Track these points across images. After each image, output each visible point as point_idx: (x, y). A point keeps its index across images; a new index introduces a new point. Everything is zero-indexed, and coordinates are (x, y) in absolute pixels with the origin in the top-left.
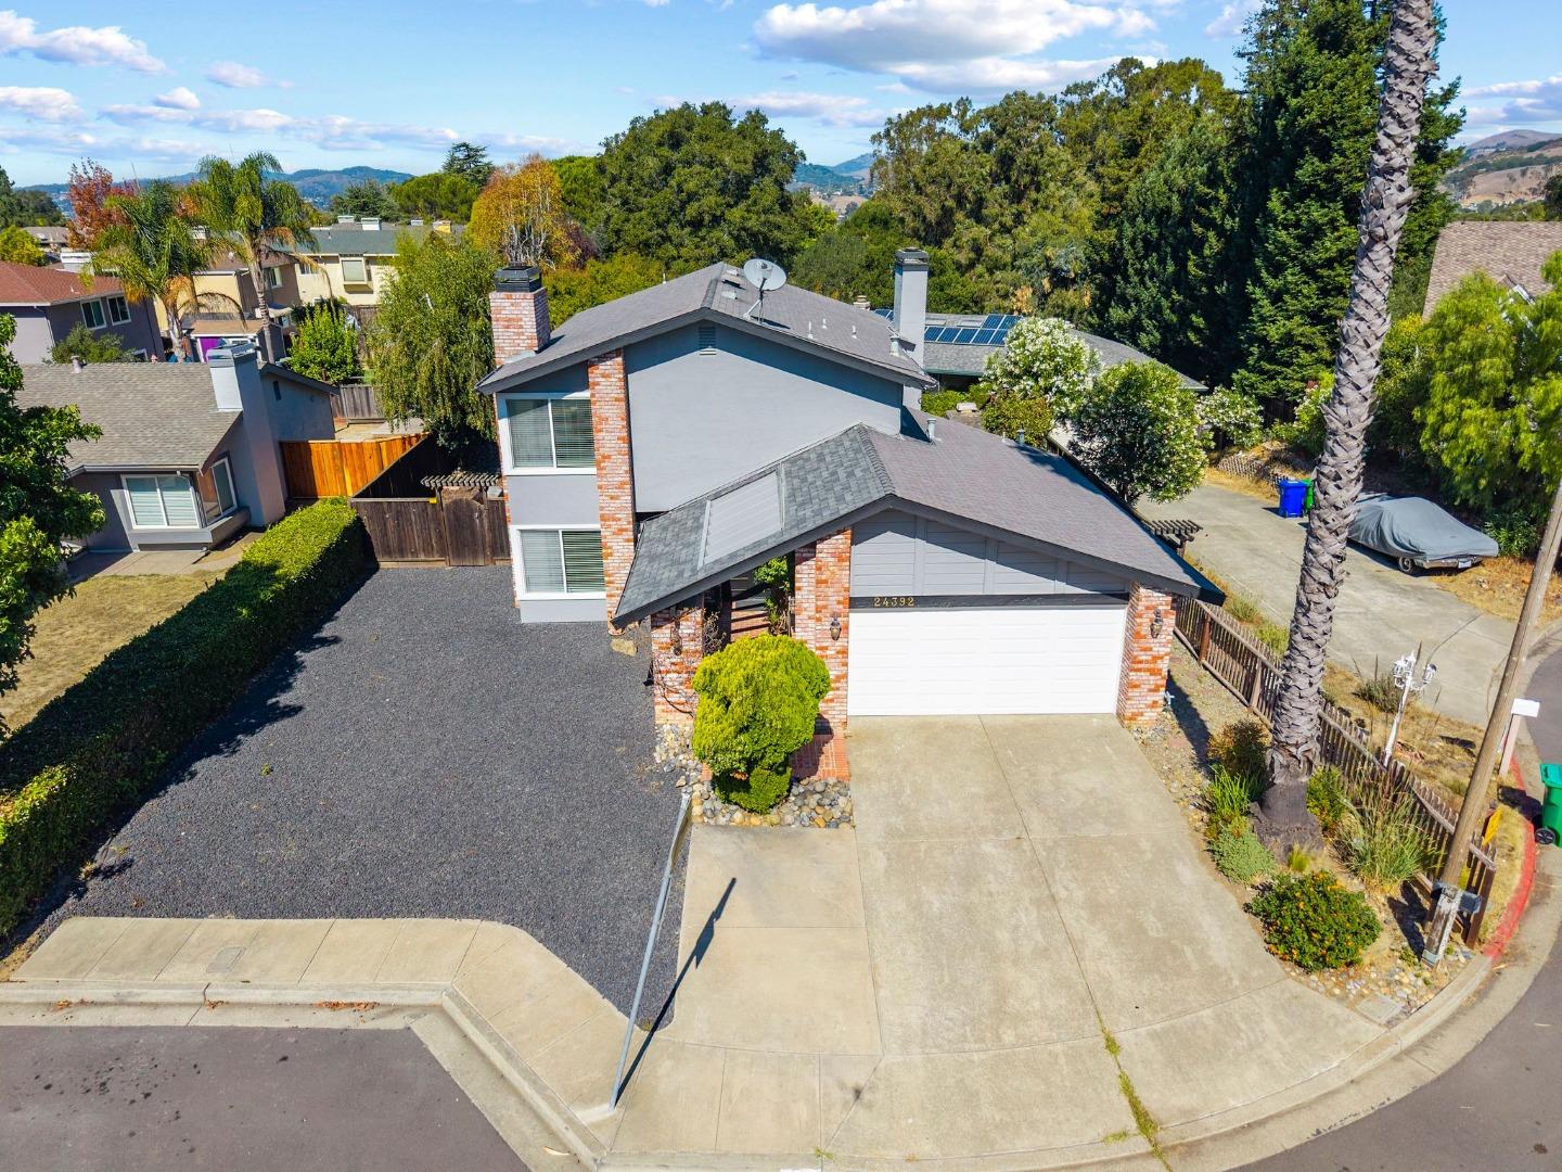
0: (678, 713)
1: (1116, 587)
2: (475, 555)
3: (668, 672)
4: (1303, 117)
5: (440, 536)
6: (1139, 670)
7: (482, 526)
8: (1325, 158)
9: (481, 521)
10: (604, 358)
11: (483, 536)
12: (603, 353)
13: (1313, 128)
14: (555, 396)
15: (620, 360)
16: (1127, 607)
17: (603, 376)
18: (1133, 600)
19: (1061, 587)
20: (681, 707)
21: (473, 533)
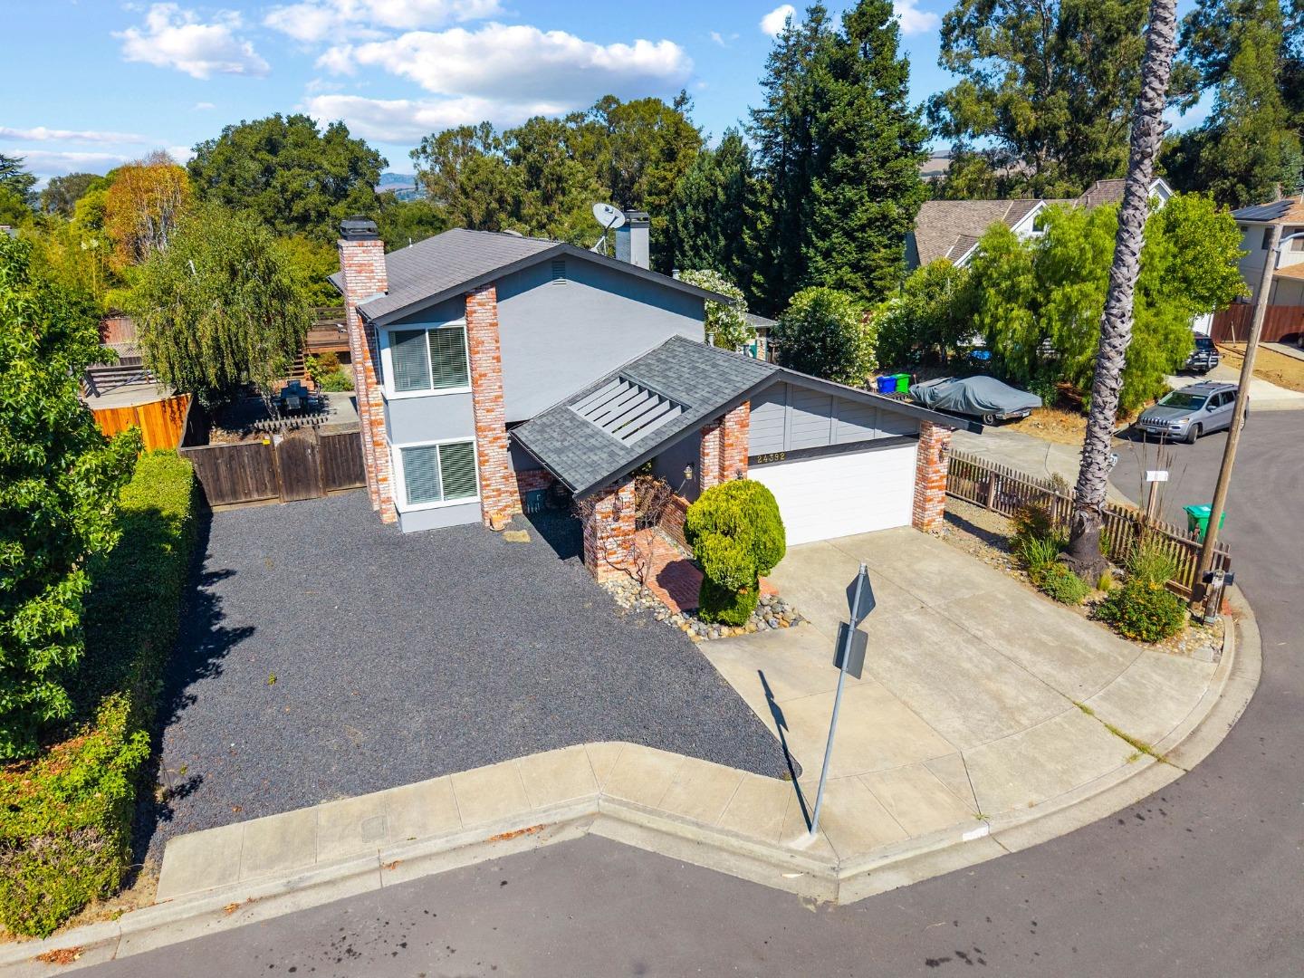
0: (616, 571)
1: (911, 430)
2: (308, 488)
3: (608, 537)
4: (833, 125)
5: (273, 475)
6: (932, 488)
7: (314, 461)
8: (851, 155)
9: (314, 456)
10: (479, 289)
11: (316, 471)
12: (479, 285)
13: (841, 132)
14: (433, 326)
15: (493, 290)
16: (917, 444)
17: (480, 304)
18: (925, 437)
19: (880, 434)
20: (618, 566)
21: (306, 470)
